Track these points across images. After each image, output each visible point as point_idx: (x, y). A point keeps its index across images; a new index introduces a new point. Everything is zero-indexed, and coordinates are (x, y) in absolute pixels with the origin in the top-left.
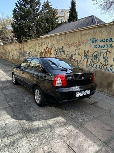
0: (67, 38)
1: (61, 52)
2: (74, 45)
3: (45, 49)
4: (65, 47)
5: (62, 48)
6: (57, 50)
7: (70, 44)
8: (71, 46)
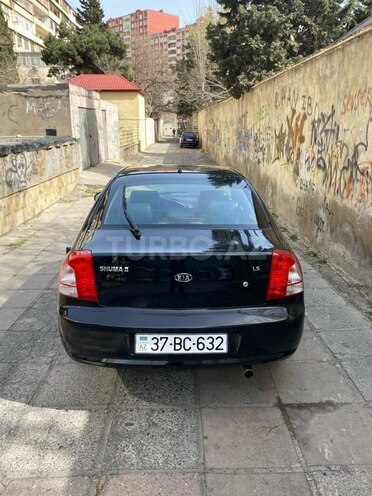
0: (346, 67)
1: (327, 132)
2: (364, 100)
3: (290, 117)
4: (339, 108)
5: (330, 112)
6: (319, 120)
7: (353, 93)
8: (356, 102)
